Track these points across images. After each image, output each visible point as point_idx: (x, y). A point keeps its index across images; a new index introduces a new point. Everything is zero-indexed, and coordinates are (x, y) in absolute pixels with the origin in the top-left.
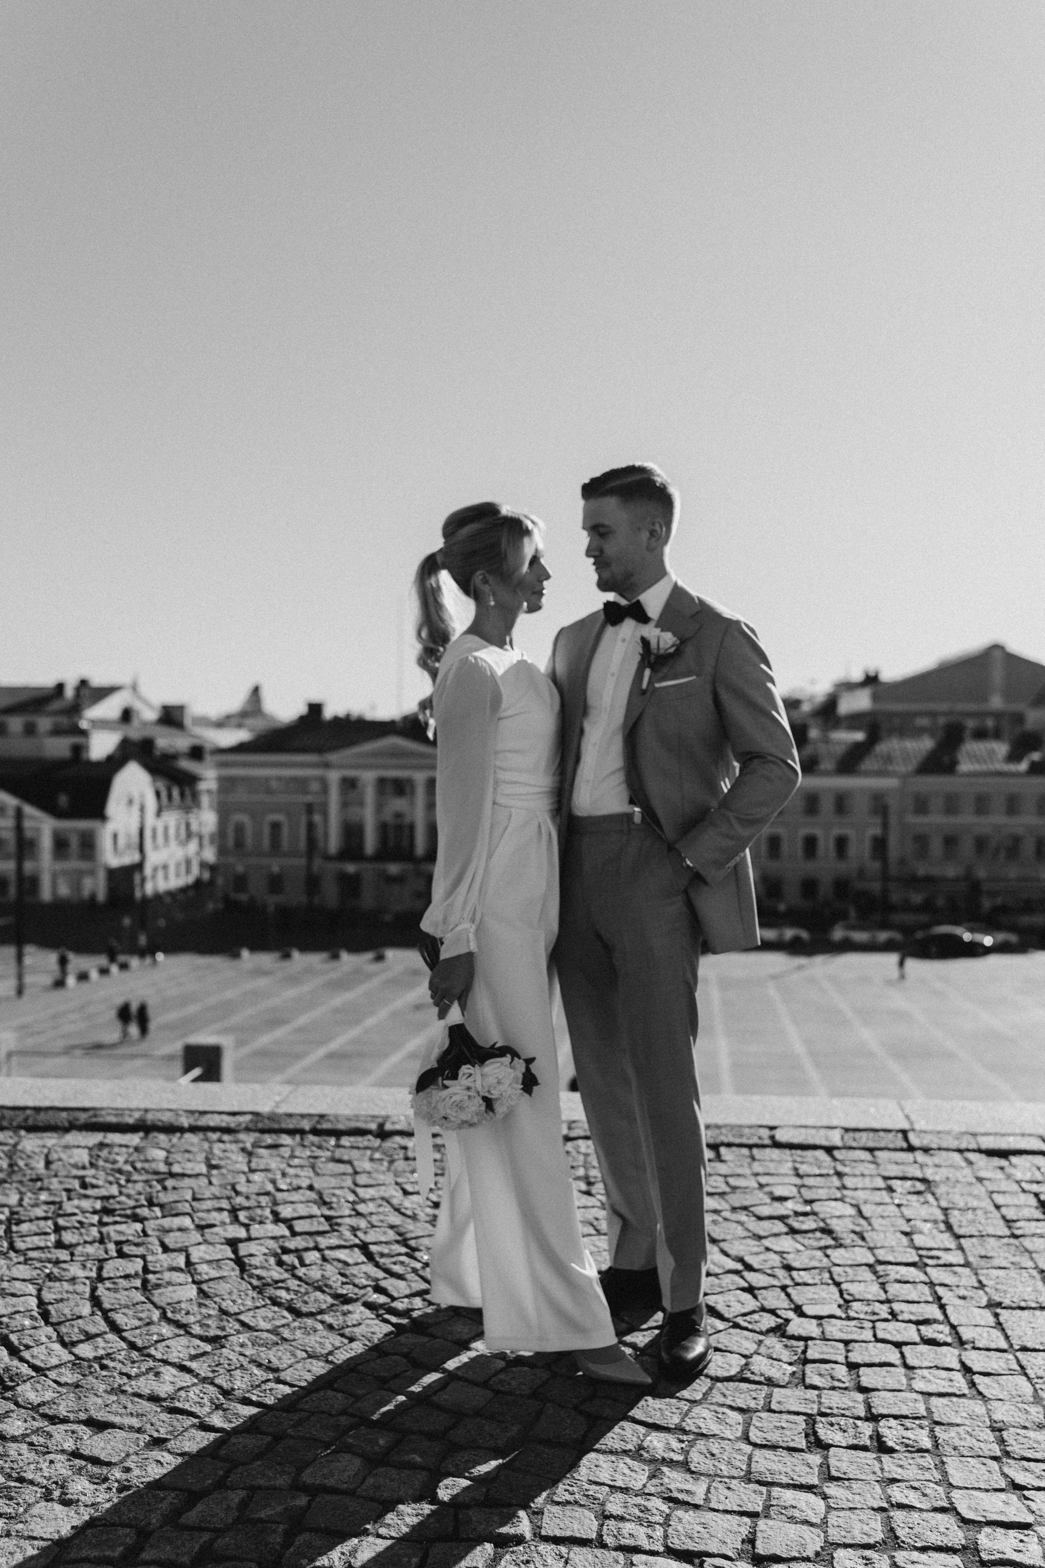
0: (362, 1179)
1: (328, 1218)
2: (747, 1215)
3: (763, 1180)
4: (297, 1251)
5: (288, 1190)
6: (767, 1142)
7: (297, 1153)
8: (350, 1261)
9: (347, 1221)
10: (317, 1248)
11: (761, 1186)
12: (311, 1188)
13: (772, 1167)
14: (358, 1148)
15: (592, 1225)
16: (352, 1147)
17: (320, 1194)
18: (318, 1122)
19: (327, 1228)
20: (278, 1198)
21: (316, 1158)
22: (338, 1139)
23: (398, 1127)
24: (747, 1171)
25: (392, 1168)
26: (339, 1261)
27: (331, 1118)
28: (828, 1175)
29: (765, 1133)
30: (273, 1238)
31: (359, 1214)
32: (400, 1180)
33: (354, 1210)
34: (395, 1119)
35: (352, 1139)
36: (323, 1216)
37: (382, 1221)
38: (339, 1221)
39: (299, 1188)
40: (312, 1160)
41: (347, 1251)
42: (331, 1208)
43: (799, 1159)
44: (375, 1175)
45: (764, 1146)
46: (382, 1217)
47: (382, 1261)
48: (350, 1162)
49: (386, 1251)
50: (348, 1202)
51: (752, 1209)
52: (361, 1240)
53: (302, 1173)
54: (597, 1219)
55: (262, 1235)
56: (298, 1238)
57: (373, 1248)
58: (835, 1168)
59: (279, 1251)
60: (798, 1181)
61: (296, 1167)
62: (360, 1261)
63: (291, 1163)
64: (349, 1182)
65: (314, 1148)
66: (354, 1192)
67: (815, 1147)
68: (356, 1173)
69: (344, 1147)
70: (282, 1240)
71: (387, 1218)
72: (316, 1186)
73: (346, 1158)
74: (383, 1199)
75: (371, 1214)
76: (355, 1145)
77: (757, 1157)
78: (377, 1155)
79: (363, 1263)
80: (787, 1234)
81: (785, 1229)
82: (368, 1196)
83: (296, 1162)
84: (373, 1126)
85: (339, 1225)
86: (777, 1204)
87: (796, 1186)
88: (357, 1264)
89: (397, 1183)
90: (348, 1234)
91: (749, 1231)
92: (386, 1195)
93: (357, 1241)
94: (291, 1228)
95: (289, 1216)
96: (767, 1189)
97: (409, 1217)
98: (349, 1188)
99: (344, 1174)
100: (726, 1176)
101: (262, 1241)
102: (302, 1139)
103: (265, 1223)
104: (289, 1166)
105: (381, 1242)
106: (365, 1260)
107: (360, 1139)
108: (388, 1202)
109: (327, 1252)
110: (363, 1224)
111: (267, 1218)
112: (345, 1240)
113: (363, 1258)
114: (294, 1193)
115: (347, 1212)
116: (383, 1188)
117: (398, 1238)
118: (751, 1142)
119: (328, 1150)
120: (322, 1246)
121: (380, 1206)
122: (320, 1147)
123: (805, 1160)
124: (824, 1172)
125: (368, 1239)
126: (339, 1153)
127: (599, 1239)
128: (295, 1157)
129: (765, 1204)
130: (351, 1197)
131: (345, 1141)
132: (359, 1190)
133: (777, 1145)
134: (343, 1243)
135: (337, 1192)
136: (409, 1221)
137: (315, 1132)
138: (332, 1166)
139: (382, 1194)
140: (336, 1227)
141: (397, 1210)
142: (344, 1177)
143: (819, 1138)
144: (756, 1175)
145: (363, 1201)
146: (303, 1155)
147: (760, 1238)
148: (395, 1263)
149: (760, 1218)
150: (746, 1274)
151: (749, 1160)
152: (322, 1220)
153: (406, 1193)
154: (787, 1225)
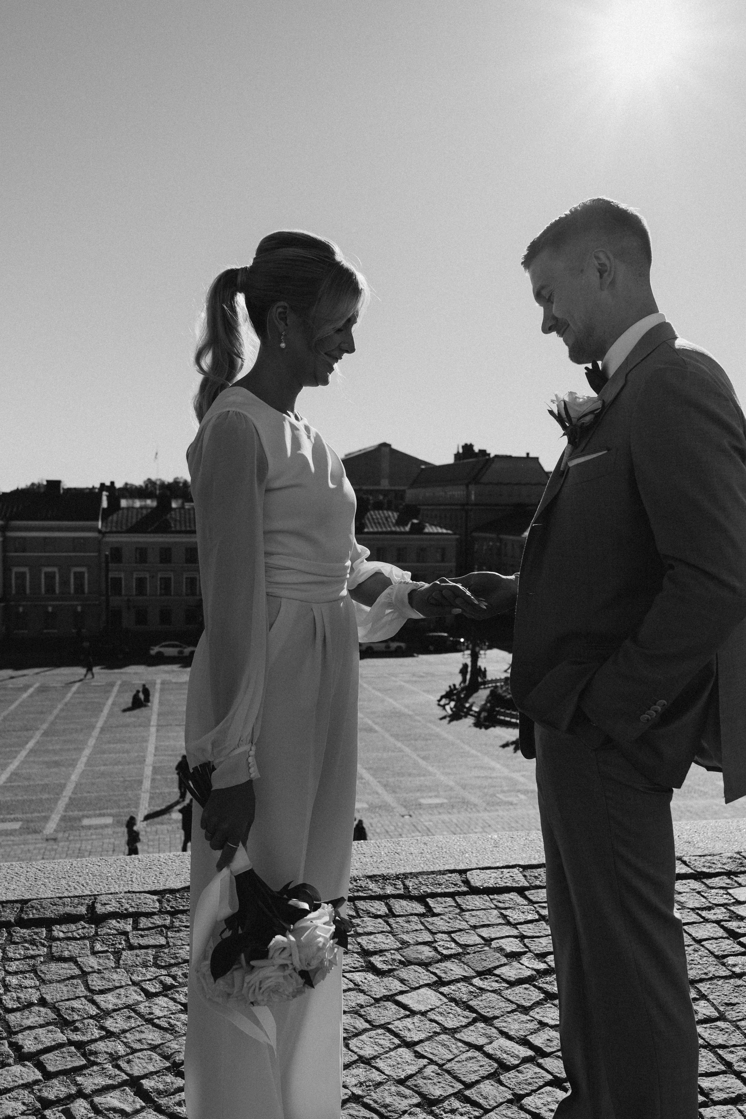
0: (96, 982)
1: (79, 1045)
2: (497, 981)
3: (485, 933)
4: (58, 1101)
5: (17, 1010)
6: (465, 889)
7: (11, 955)
8: (129, 1109)
9: (100, 1046)
10: (81, 1094)
11: (488, 941)
12: (43, 1002)
13: (483, 917)
14: (75, 939)
15: (361, 1016)
16: (68, 939)
17: (56, 1010)
18: (22, 910)
19: (85, 1062)
20: (12, 1024)
21: (33, 957)
22: (50, 931)
23: (109, 909)
24: (464, 925)
25: (121, 962)
26: (115, 1110)
27: (33, 903)
28: (537, 921)
29: (456, 877)
30: (26, 1086)
31: (110, 1035)
32: (135, 978)
33: (102, 1028)
34: (104, 899)
35: (64, 928)
36: (71, 1043)
37: (140, 1041)
38: (93, 1047)
39: (31, 1004)
40: (32, 962)
41: (117, 1093)
42: (76, 1030)
43: (501, 905)
44: (107, 974)
45: (464, 894)
46: (138, 1036)
47: (163, 1101)
48: (72, 959)
49: (161, 1087)
50: (92, 1017)
51: (497, 972)
52: (127, 1074)
53: (27, 983)
54: (362, 1006)
55: (12, 1084)
56: (55, 1081)
57: (146, 1083)
58: (537, 912)
59: (38, 1105)
60: (515, 932)
61: (16, 973)
62: (138, 1107)
63: (10, 969)
64: (81, 990)
65: (26, 945)
66: (93, 1002)
67: (507, 890)
68: (84, 974)
69: (59, 939)
70: (36, 1087)
71: (143, 1036)
72: (48, 998)
73: (66, 954)
74: (128, 1007)
75: (124, 1031)
76: (70, 935)
77: (464, 907)
78: (98, 947)
79: (143, 1108)
80: (545, 1000)
81: (542, 996)
82: (111, 1007)
83: (13, 966)
84: (83, 910)
85: (95, 1053)
86: (515, 964)
87: (516, 937)
88: (137, 1112)
89: (134, 983)
90: (109, 1066)
91: (512, 1002)
92: (131, 1002)
93: (126, 1077)
94: (40, 1066)
95: (33, 1049)
96: (494, 944)
97: (165, 1029)
98: (85, 997)
99: (73, 977)
100: (449, 933)
101: (14, 1093)
102: (9, 933)
103: (9, 1065)
104: (8, 973)
105: (152, 1073)
106: (144, 1104)
107: (73, 927)
108: (135, 1011)
109: (97, 1099)
110: (121, 1050)
111: (9, 1056)
112: (110, 1077)
113: (140, 1103)
114: (26, 1013)
115: (97, 1033)
116: (122, 991)
117: (168, 1064)
118: (452, 890)
119: (43, 945)
120: (88, 1091)
121: (129, 1017)
122: (33, 942)
123: (507, 905)
124: (530, 917)
125: (136, 1072)
126: (57, 948)
127: (378, 1034)
128: (11, 960)
129: (505, 965)
130: (93, 1011)
131: (58, 931)
132: (98, 998)
133: (475, 891)
134: (110, 1082)
135: (76, 1004)
136: (168, 1036)
137: (22, 923)
138: (53, 966)
139: (124, 999)
140: (92, 1058)
141: (150, 1021)
142: (75, 981)
143: (505, 879)
144: (474, 927)
145: (107, 1013)
146: (18, 956)
147: (525, 1010)
148: (179, 1104)
149: (512, 984)
150: (540, 1061)
151: (458, 911)
152: (73, 1048)
153: (149, 995)
154: (540, 989)
